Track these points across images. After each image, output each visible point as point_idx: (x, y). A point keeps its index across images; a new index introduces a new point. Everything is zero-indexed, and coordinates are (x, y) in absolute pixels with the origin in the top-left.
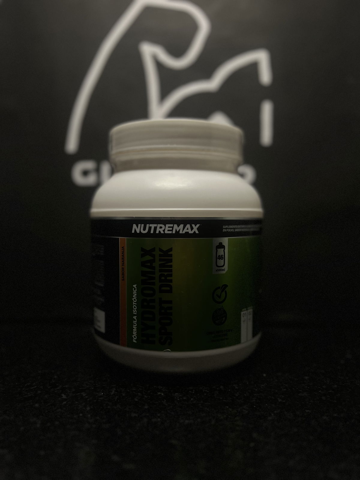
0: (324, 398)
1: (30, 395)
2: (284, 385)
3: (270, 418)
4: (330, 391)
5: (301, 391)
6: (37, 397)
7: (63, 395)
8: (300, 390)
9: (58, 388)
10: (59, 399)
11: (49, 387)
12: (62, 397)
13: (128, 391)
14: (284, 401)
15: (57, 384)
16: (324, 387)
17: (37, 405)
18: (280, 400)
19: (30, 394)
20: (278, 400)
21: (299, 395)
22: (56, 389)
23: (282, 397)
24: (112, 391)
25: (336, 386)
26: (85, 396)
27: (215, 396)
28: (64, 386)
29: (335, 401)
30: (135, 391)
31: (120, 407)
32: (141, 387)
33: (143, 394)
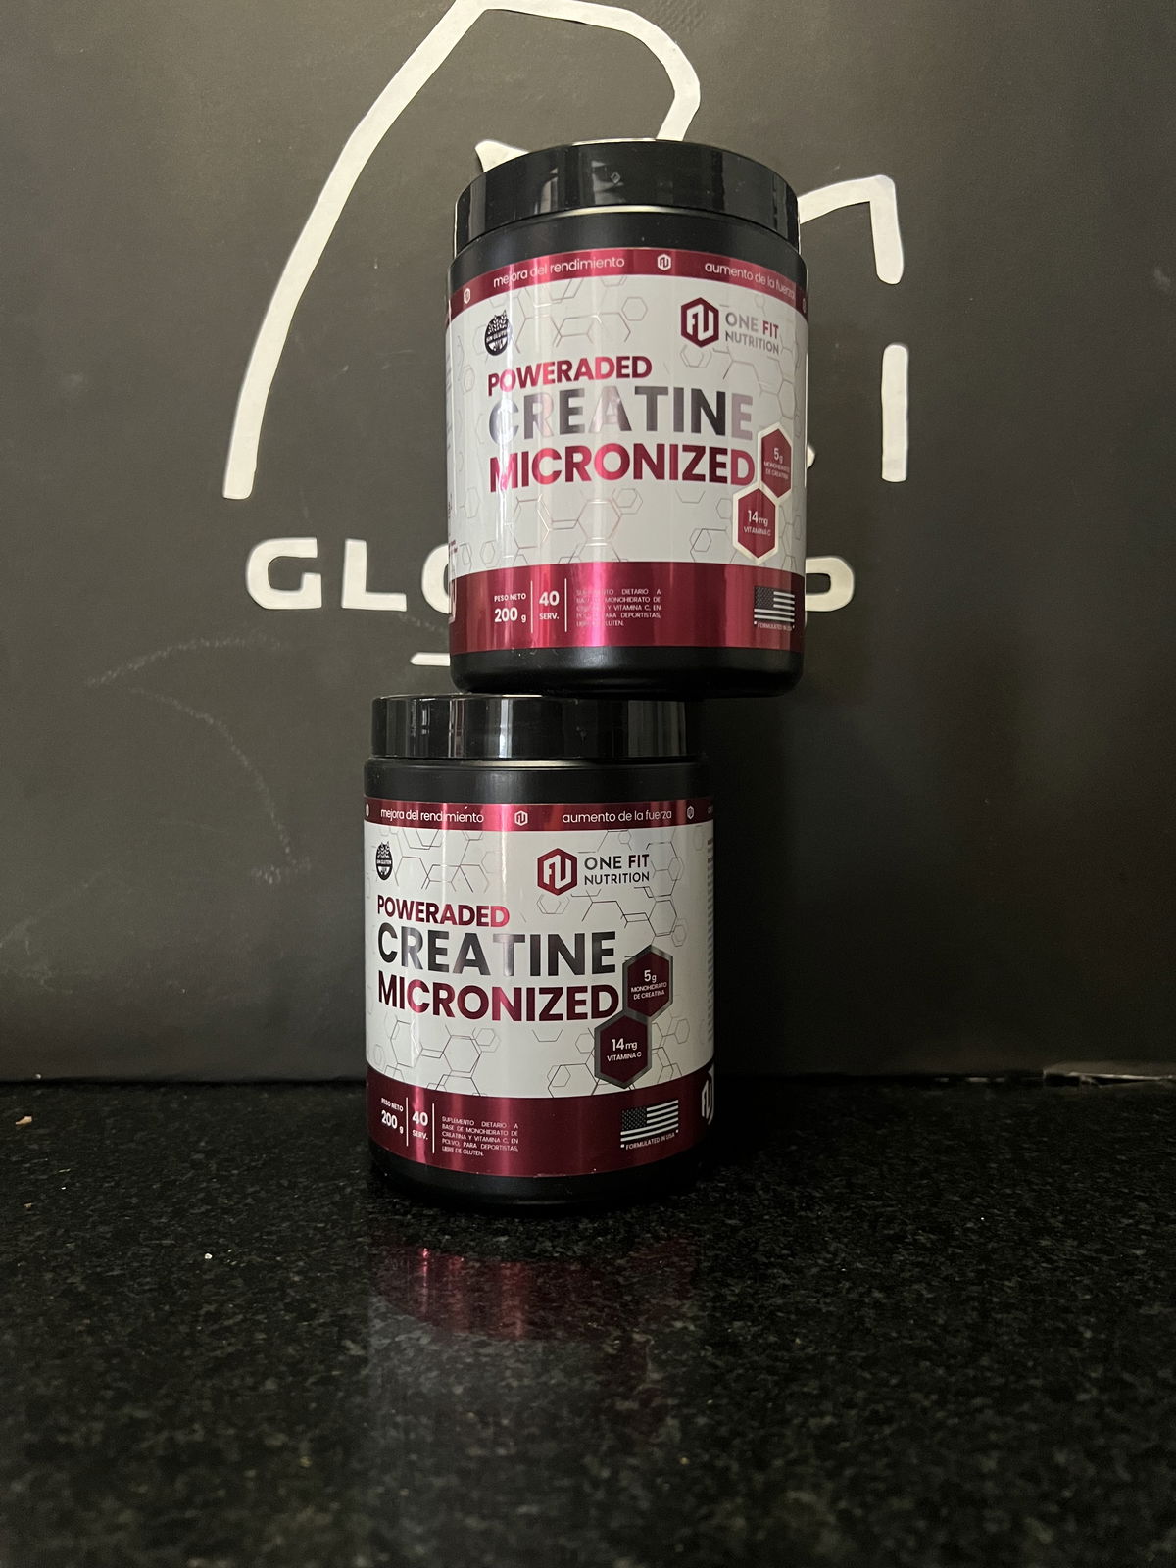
1: (231, 1350)
2: (1078, 1278)
3: (1082, 1397)
5: (1140, 1297)
6: (262, 1356)
7: (348, 1343)
8: (1136, 1297)
9: (322, 1321)
10: (341, 1358)
11: (287, 1318)
12: (348, 1349)
14: (1103, 1336)
15: (313, 1306)
17: (270, 1385)
18: (1088, 1334)
19: (230, 1344)
20: (1081, 1334)
21: (1141, 1311)
22: (316, 1322)
23: (1088, 1321)
24: (514, 1323)
26: (430, 1343)
27: (869, 1326)
28: (341, 1313)
30: (592, 1318)
31: (566, 1380)
32: (608, 1303)
33: (625, 1331)
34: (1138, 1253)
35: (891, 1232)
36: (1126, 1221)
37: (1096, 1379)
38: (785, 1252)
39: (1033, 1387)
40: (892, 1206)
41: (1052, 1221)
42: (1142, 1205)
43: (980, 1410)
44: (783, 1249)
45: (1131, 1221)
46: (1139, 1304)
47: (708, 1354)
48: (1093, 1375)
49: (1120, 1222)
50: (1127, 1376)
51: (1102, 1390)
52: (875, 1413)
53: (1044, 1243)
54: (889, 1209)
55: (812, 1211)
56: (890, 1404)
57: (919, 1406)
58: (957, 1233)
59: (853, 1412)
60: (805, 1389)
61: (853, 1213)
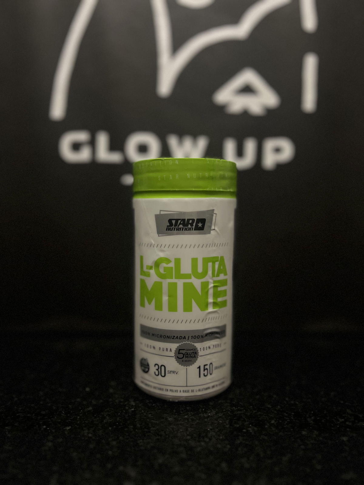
35: (238, 426)
36: (341, 420)
38: (189, 437)
40: (241, 410)
41: (309, 419)
42: (348, 411)
44: (188, 435)
45: (343, 420)
49: (338, 421)
53: (304, 433)
54: (239, 412)
55: (206, 413)
58: (266, 426)
61: (224, 414)
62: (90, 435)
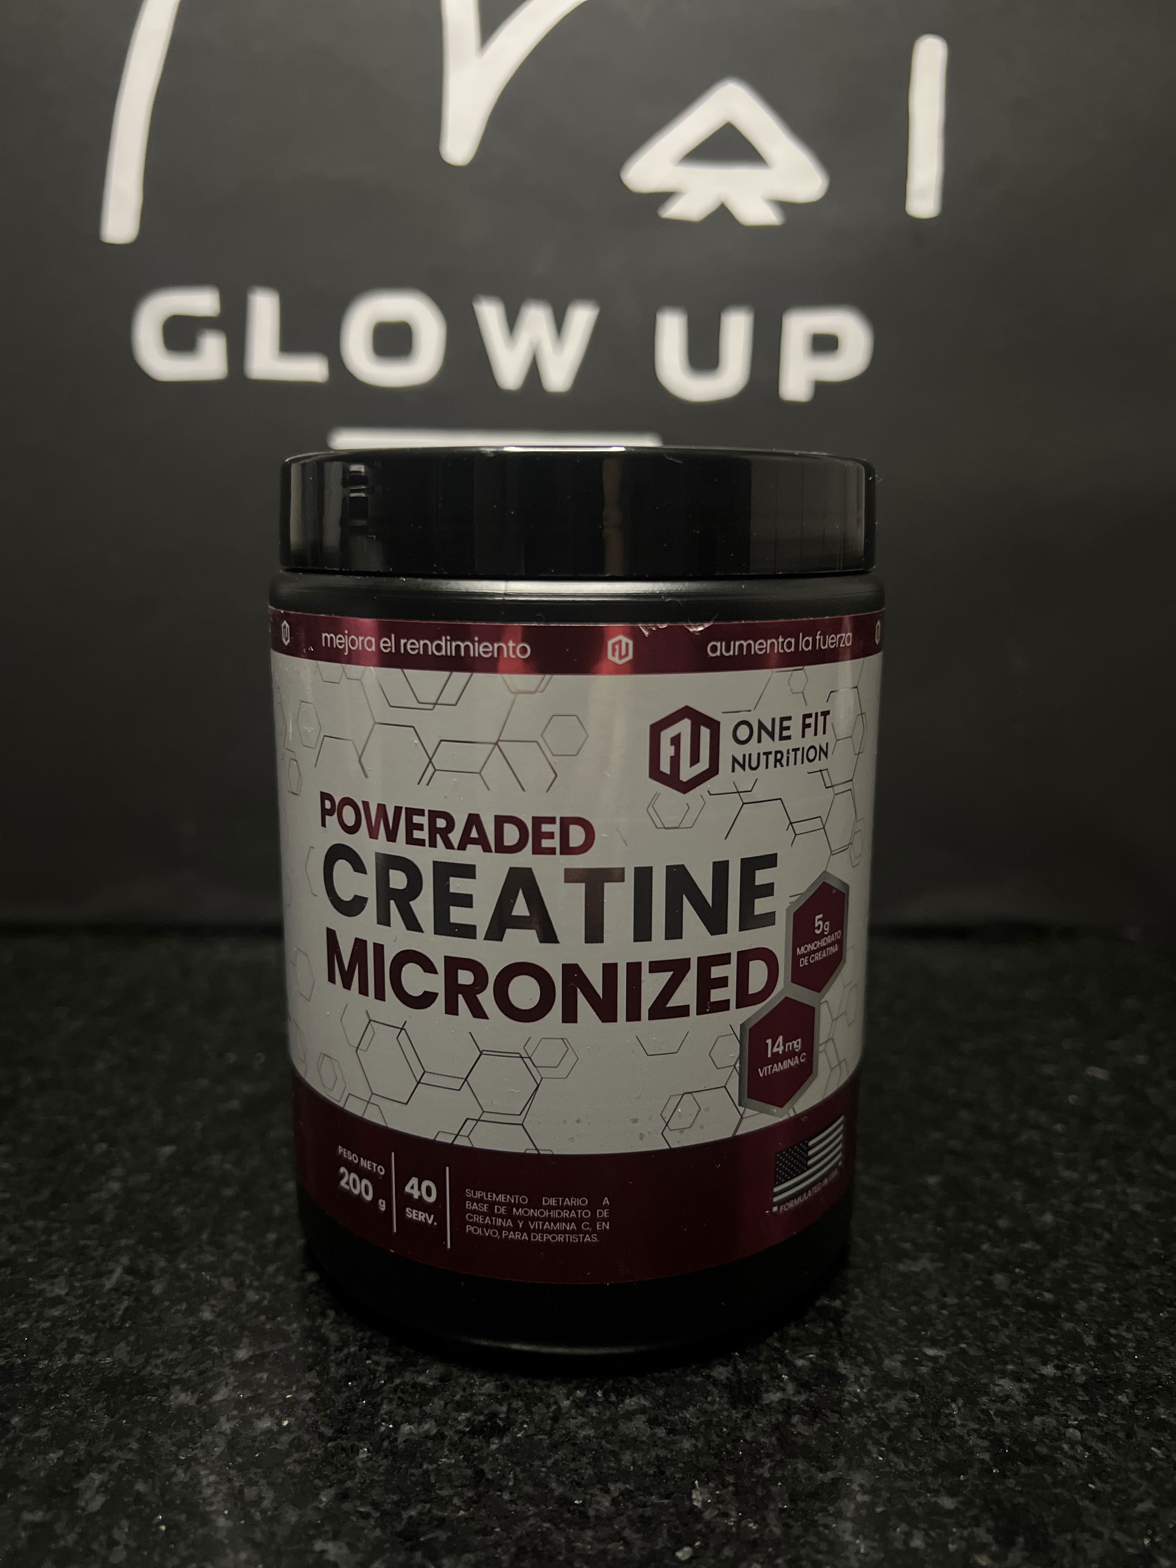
0: (1000, 1280)
3: (774, 1397)
4: (1028, 1245)
5: (907, 1246)
8: (904, 1245)
13: (183, 1266)
16: (1003, 1223)
21: (901, 1267)
24: (111, 1272)
25: (1048, 1218)
29: (1048, 1296)
30: (211, 1268)
31: (126, 1359)
32: (241, 1244)
33: (241, 1285)
34: (932, 1180)
36: (936, 1135)
37: (799, 1370)
39: (715, 1383)
42: (965, 1115)
43: (629, 1416)
45: (941, 1135)
46: (902, 1255)
47: (328, 1321)
48: (800, 1362)
50: (843, 1367)
51: (803, 1385)
52: (494, 1415)
56: (518, 1404)
57: (554, 1407)
59: (463, 1416)
60: (421, 1379)
62: (227, 1166)
